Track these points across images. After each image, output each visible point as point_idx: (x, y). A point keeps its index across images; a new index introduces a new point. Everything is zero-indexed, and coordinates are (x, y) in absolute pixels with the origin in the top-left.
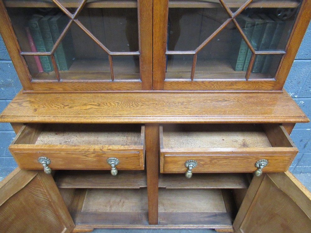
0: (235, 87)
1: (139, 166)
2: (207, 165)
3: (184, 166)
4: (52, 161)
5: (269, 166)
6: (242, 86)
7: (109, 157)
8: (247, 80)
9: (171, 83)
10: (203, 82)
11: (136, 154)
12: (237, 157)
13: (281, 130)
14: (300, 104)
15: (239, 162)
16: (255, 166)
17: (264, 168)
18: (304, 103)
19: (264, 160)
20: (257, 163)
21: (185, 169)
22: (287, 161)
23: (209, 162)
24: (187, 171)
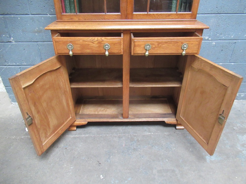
0: (170, 17)
1: (120, 51)
2: (156, 48)
3: (144, 49)
4: (75, 47)
5: (189, 49)
6: (174, 17)
7: (105, 44)
8: (177, 13)
9: (137, 15)
10: (153, 14)
11: (119, 41)
12: (171, 42)
13: (195, 34)
14: (213, 45)
15: (173, 45)
16: (182, 49)
17: (187, 50)
18: (215, 44)
19: (186, 44)
20: (182, 46)
21: (145, 51)
22: (198, 45)
23: (157, 46)
24: (146, 52)
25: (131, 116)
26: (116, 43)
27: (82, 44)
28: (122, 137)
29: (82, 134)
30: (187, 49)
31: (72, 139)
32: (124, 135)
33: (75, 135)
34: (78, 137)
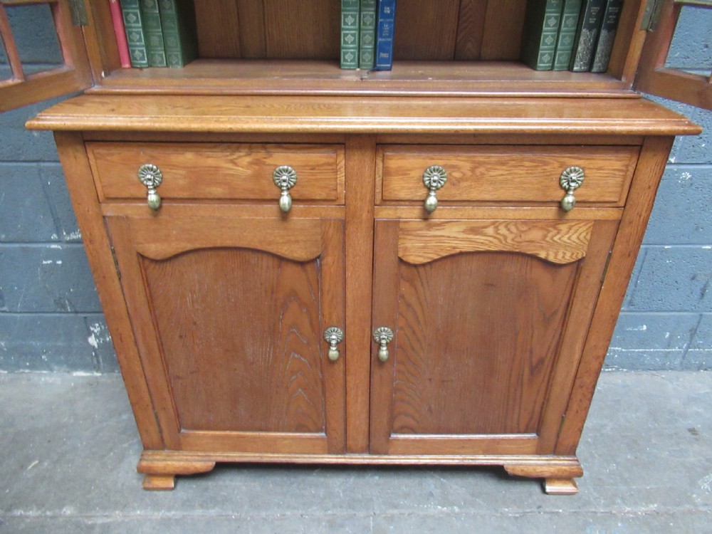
1: (334, 193)
2: (466, 180)
3: (421, 184)
5: (587, 186)
7: (277, 166)
11: (331, 157)
12: (523, 160)
14: (682, 180)
15: (527, 173)
16: (561, 185)
17: (580, 191)
18: (691, 179)
19: (577, 168)
20: (563, 177)
21: (424, 191)
22: (621, 173)
23: (469, 174)
24: (428, 195)
26: (318, 166)
27: (194, 167)
28: (342, 526)
29: (193, 507)
30: (579, 186)
31: (154, 528)
32: (351, 512)
33: (169, 509)
34: (177, 521)
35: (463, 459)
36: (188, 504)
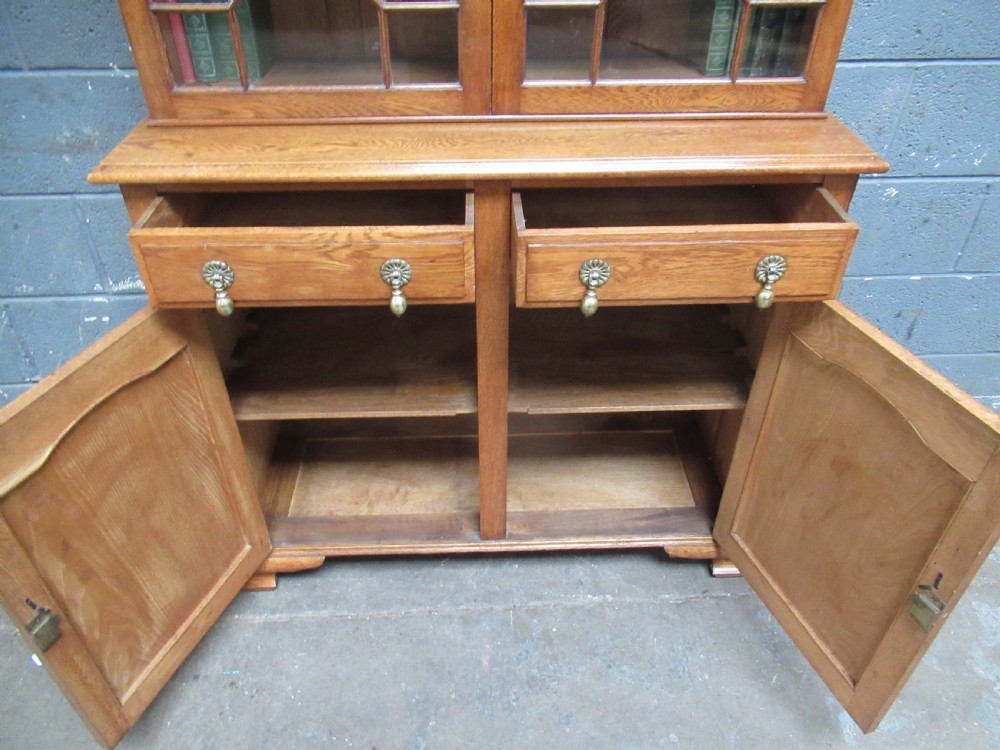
0: (702, 102)
1: (461, 289)
2: (636, 275)
3: (577, 281)
4: (239, 274)
5: (788, 278)
6: (720, 100)
7: (385, 259)
8: (733, 82)
9: (540, 91)
10: (620, 89)
11: (456, 246)
12: (708, 249)
14: (887, 197)
15: (713, 265)
16: (756, 279)
17: (779, 283)
18: (897, 195)
19: (777, 257)
20: (759, 269)
21: (580, 290)
23: (639, 267)
24: (585, 295)
25: (515, 527)
26: (440, 257)
27: (277, 263)
28: (477, 622)
29: (300, 609)
30: (780, 278)
31: (257, 634)
32: (487, 606)
33: (273, 611)
34: (284, 625)
35: (617, 542)
36: (294, 606)
